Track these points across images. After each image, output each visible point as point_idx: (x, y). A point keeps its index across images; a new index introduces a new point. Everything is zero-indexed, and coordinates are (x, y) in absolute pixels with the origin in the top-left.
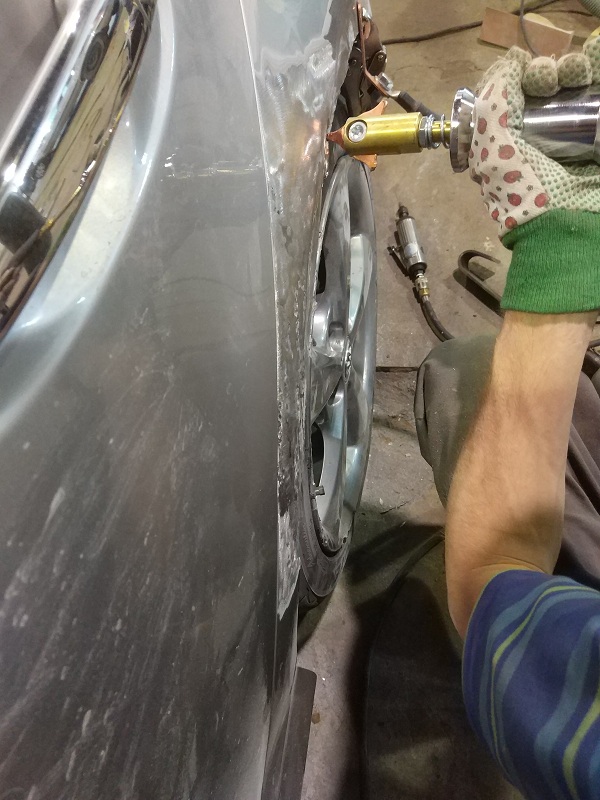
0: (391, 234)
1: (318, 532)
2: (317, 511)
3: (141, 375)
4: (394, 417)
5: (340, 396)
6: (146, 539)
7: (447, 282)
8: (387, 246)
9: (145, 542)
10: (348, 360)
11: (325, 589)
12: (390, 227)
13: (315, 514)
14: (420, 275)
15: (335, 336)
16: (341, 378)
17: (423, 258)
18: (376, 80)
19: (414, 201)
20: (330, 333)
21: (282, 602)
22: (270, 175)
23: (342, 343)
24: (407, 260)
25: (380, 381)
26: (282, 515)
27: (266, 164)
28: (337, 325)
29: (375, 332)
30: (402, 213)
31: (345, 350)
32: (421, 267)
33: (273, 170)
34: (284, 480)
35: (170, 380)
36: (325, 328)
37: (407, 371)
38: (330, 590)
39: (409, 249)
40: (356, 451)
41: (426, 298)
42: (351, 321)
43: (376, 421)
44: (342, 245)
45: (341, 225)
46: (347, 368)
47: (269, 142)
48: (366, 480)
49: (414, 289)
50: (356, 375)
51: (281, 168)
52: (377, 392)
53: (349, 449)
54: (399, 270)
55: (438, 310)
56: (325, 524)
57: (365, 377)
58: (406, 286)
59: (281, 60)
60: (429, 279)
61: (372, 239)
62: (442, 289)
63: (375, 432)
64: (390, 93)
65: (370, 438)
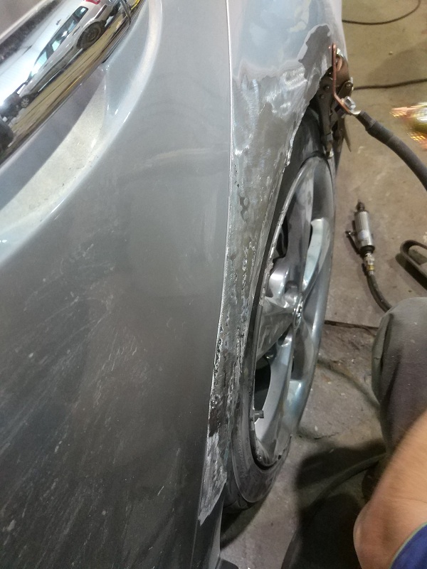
0: (349, 222)
1: (253, 449)
2: (254, 431)
3: (76, 300)
4: (335, 362)
5: (289, 339)
6: (57, 447)
7: (390, 263)
8: (344, 231)
9: (56, 450)
10: (299, 312)
11: (257, 496)
12: (349, 217)
13: (252, 434)
14: (369, 254)
15: (290, 292)
16: (291, 325)
17: (373, 242)
18: (342, 102)
19: (370, 199)
20: (286, 289)
21: (204, 510)
22: (235, 156)
23: (295, 298)
24: (359, 242)
25: (328, 332)
26: (211, 435)
27: (232, 147)
28: (293, 284)
29: (327, 293)
30: (360, 207)
31: (297, 303)
32: (370, 248)
33: (238, 152)
34: (216, 406)
35: (107, 308)
36: (282, 285)
37: (349, 327)
38: (261, 496)
39: (362, 234)
40: (300, 385)
41: (372, 273)
42: (306, 282)
43: (320, 362)
44: (303, 223)
45: (304, 208)
46: (297, 318)
47: (237, 129)
48: (306, 409)
49: (363, 265)
50: (305, 324)
51: (246, 152)
52: (323, 339)
53: (292, 383)
54: (353, 249)
55: (381, 283)
56: (263, 442)
57: (314, 327)
58: (357, 262)
59: (257, 70)
60: (376, 258)
61: (332, 224)
62: (385, 267)
63: (318, 372)
64: (352, 112)
65: (313, 376)
